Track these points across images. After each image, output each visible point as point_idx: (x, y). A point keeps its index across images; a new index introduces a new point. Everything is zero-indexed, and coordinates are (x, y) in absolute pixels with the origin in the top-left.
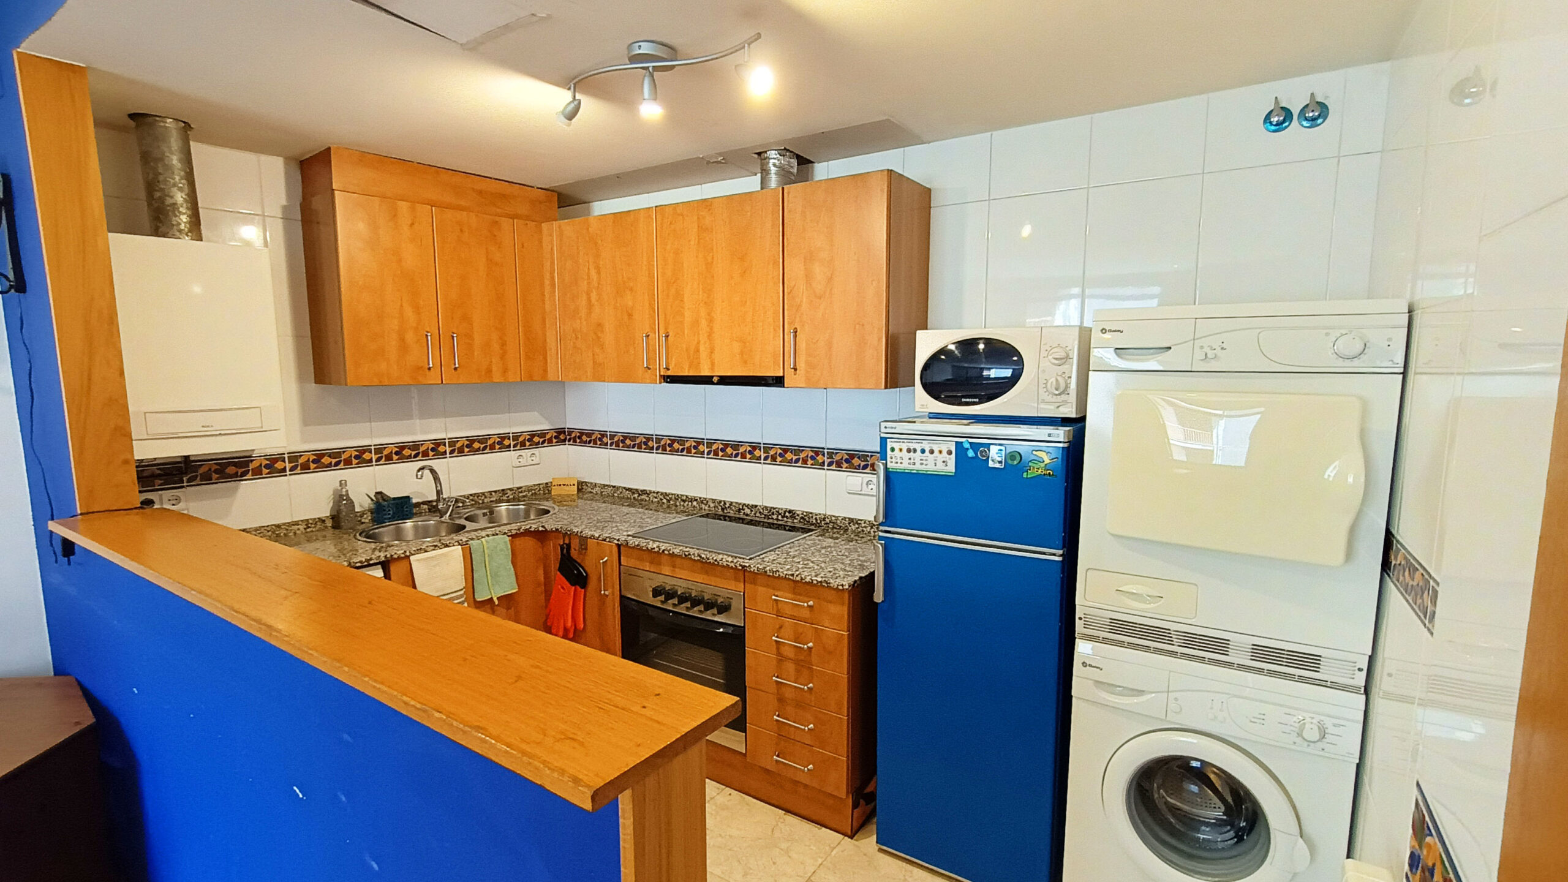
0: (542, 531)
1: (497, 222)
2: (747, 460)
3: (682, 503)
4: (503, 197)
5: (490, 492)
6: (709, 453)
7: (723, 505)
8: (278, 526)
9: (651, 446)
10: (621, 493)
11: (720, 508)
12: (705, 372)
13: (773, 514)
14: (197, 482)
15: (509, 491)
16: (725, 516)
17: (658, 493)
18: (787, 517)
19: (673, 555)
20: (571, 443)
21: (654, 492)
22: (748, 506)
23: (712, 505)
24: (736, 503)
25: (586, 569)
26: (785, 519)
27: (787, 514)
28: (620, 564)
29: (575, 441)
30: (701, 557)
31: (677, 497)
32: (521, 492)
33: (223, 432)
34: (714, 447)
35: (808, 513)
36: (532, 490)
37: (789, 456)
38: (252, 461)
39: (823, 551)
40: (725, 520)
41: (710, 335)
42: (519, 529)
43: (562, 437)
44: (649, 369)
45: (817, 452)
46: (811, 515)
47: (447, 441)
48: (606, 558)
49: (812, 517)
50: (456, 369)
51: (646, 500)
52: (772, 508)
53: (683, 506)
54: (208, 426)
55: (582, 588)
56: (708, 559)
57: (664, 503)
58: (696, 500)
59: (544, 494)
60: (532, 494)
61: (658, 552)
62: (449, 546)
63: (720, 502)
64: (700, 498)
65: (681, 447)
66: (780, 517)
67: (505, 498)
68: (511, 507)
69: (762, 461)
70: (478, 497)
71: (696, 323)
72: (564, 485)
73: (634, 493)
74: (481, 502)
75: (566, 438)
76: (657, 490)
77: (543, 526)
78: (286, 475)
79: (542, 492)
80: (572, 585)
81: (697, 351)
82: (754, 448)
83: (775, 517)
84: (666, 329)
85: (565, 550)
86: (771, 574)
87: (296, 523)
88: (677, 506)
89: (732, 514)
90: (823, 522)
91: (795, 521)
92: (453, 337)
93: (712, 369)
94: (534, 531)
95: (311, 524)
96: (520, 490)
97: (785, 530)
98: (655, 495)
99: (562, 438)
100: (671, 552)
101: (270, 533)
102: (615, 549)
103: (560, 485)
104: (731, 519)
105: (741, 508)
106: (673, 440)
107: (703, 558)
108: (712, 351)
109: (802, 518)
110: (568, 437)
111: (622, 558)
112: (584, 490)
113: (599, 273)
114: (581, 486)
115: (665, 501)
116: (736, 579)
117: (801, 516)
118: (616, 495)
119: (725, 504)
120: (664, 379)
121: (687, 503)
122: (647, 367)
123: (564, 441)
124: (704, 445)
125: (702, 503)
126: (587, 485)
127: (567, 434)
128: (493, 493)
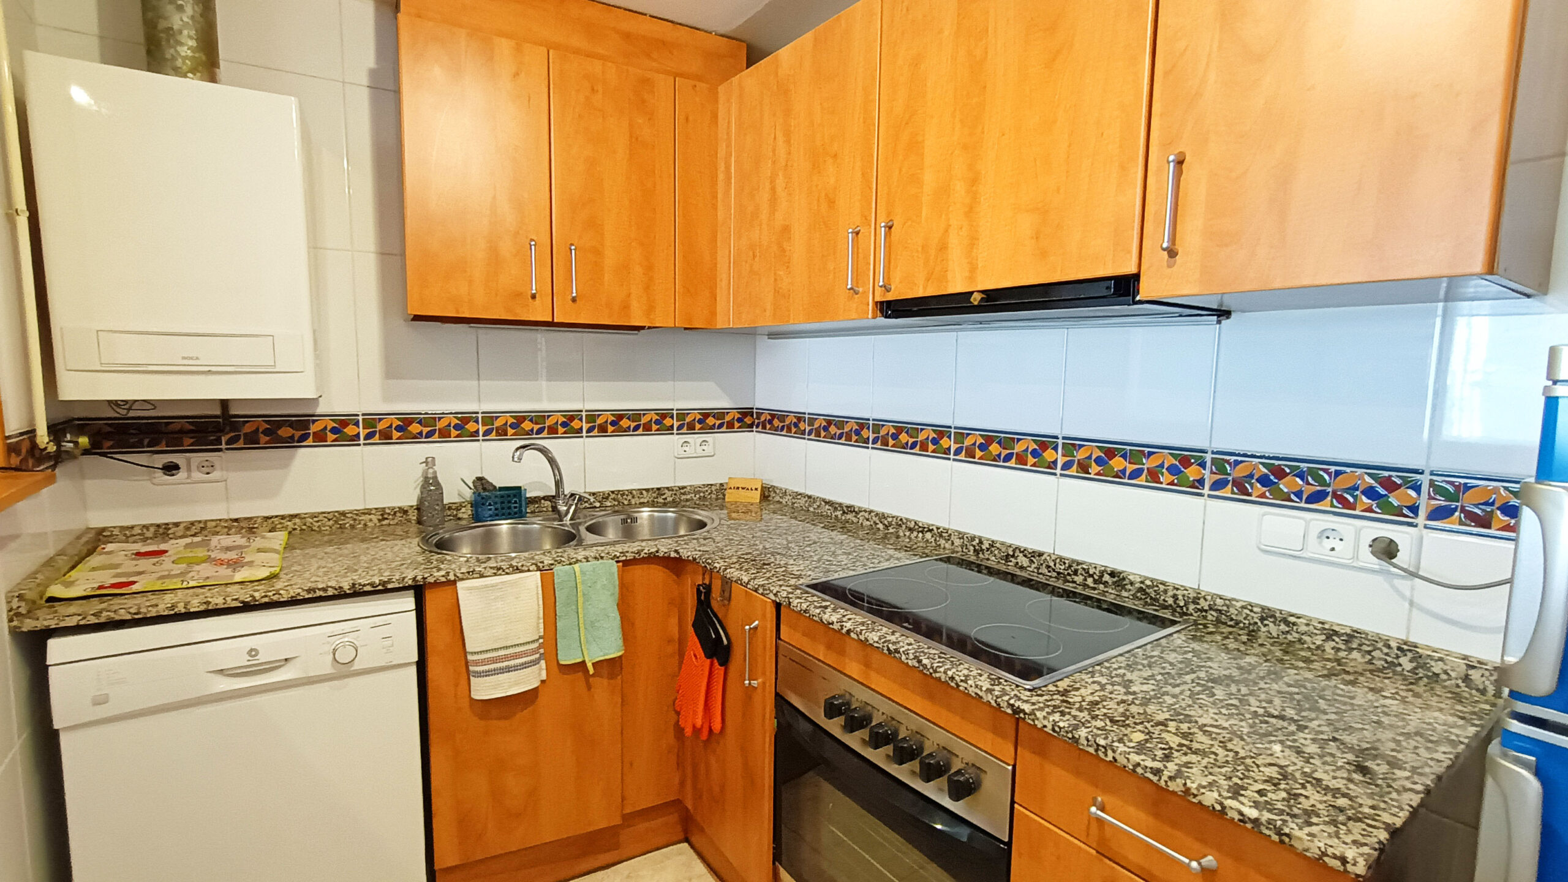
0: (675, 558)
1: (648, 80)
2: (1028, 467)
3: (908, 533)
4: (663, 45)
5: (640, 491)
6: (957, 452)
7: (979, 545)
8: (343, 514)
9: (865, 437)
10: (819, 506)
11: (972, 548)
12: (957, 286)
13: (1076, 572)
14: (240, 444)
15: (666, 491)
16: (979, 566)
17: (871, 512)
18: (1106, 583)
19: (865, 643)
20: (760, 429)
21: (865, 511)
22: (1023, 552)
23: (957, 542)
24: (1003, 544)
25: (730, 632)
26: (1101, 587)
27: (1106, 578)
28: (778, 636)
29: (764, 427)
30: (920, 661)
31: (901, 523)
32: (684, 494)
33: (214, 369)
34: (968, 442)
35: (1156, 583)
36: (700, 492)
37: (1118, 463)
38: (314, 421)
39: (1220, 693)
40: (979, 572)
41: (970, 211)
42: (639, 552)
43: (748, 420)
44: (857, 293)
45: (1186, 458)
46: (1162, 587)
47: (584, 414)
48: (757, 622)
49: (1165, 592)
50: (574, 300)
51: (853, 523)
52: (1073, 561)
53: (909, 537)
54: (191, 358)
55: (721, 665)
56: (935, 671)
57: (879, 529)
58: (931, 531)
59: (717, 499)
60: (700, 498)
61: (839, 631)
62: (522, 571)
63: (973, 539)
64: (938, 528)
65: (911, 440)
66: (1090, 581)
67: (660, 500)
68: (656, 514)
69: (1058, 471)
70: (623, 495)
71: (943, 191)
72: (743, 488)
73: (836, 509)
74: (626, 502)
75: (753, 422)
76: (872, 508)
77: (676, 551)
78: (359, 445)
79: (714, 496)
80: (707, 657)
81: (943, 247)
82: (1044, 446)
83: (1079, 579)
84: (889, 214)
85: (704, 597)
86: (1091, 750)
87: (368, 512)
88: (898, 537)
89: (993, 562)
90: (1192, 607)
91: (1125, 594)
92: (571, 250)
93: (971, 278)
94: (664, 557)
95: (389, 514)
96: (682, 491)
97: (1099, 608)
98: (866, 515)
99: (749, 422)
100: (862, 638)
101: (331, 522)
102: (771, 611)
103: (738, 488)
104: (991, 572)
105: (1011, 554)
106: (901, 428)
107: (925, 666)
108: (973, 241)
109: (1141, 590)
110: (756, 421)
111: (782, 626)
112: (770, 498)
113: (788, 142)
114: (767, 493)
115: (880, 526)
116: (997, 731)
117: (1138, 585)
118: (811, 509)
119: (981, 542)
120: (881, 311)
121: (915, 533)
122: (851, 289)
123: (751, 426)
124: (949, 437)
125: (941, 536)
126: (775, 492)
127: (755, 416)
128: (644, 492)
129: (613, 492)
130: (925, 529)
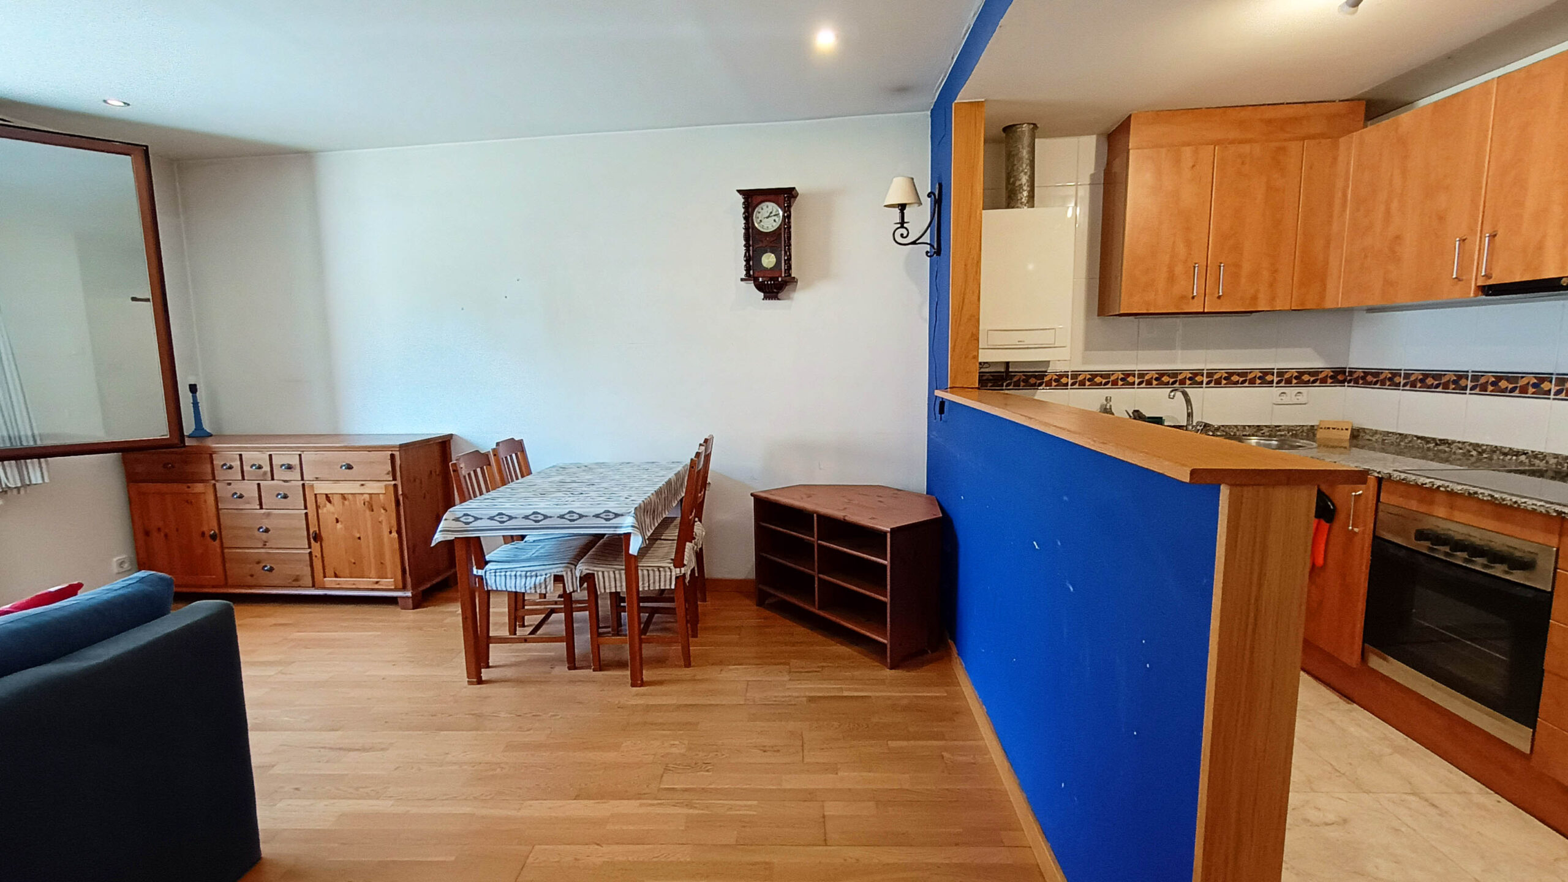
1: (1283, 148)
3: (1502, 457)
4: (1295, 120)
5: (1244, 427)
6: (1558, 393)
9: (1463, 385)
10: (1410, 442)
12: (1552, 275)
14: (1012, 387)
15: (1264, 428)
17: (1464, 443)
19: (1451, 494)
20: (1352, 384)
21: (1459, 443)
23: (1552, 461)
25: (1337, 503)
28: (1378, 500)
29: (1357, 383)
30: (1493, 497)
31: (1495, 450)
32: (1280, 431)
33: (1030, 346)
36: (1293, 430)
38: (1046, 375)
43: (1341, 377)
44: (1461, 281)
47: (1204, 372)
48: (1361, 492)
50: (1219, 297)
51: (1445, 452)
53: (1504, 460)
55: (1327, 522)
56: (1504, 501)
57: (1472, 455)
58: (1525, 454)
59: (1308, 435)
61: (1431, 488)
64: (1533, 452)
65: (1511, 386)
68: (1262, 441)
70: (1229, 428)
71: (1542, 212)
72: (1334, 429)
73: (1428, 442)
74: (1232, 434)
75: (1345, 379)
76: (1465, 440)
78: (1067, 389)
79: (1304, 433)
80: (1315, 519)
81: (1540, 249)
84: (1493, 227)
85: (1322, 489)
88: (1492, 460)
92: (1220, 266)
93: (1562, 268)
96: (1278, 428)
98: (1460, 445)
99: (1342, 379)
102: (1374, 483)
103: (1329, 428)
107: (1497, 500)
110: (1349, 378)
111: (1382, 493)
112: (1359, 437)
113: (1405, 178)
114: (1357, 432)
115: (1474, 453)
116: (1548, 531)
118: (1403, 444)
120: (1483, 292)
121: (1509, 457)
122: (1456, 278)
123: (1343, 382)
124: (1550, 382)
125: (1535, 457)
126: (1365, 433)
127: (1347, 374)
128: (1247, 428)
129: (1223, 426)
130: (1518, 453)
